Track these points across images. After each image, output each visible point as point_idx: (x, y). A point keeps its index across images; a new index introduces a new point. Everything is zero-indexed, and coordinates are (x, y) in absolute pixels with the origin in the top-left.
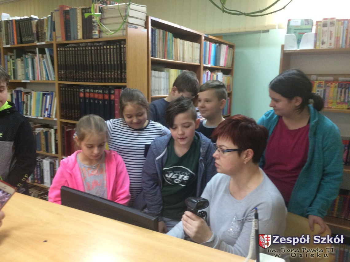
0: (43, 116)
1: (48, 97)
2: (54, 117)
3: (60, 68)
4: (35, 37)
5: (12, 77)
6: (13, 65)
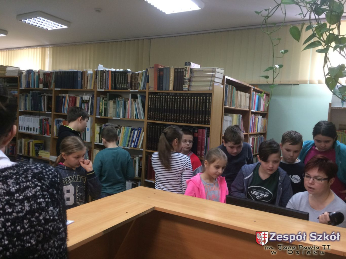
0: (129, 146)
1: (136, 132)
2: (140, 147)
3: (150, 110)
4: (129, 86)
5: (103, 114)
6: (105, 105)
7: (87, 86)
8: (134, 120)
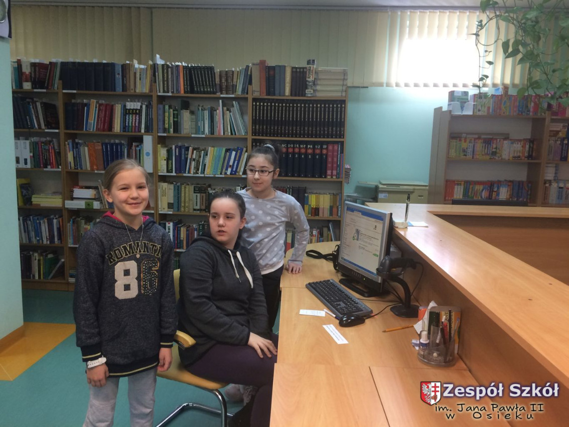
0: (223, 173)
1: (234, 153)
2: (241, 174)
3: (254, 122)
5: (172, 130)
6: (176, 117)
7: (135, 86)
8: (230, 137)
